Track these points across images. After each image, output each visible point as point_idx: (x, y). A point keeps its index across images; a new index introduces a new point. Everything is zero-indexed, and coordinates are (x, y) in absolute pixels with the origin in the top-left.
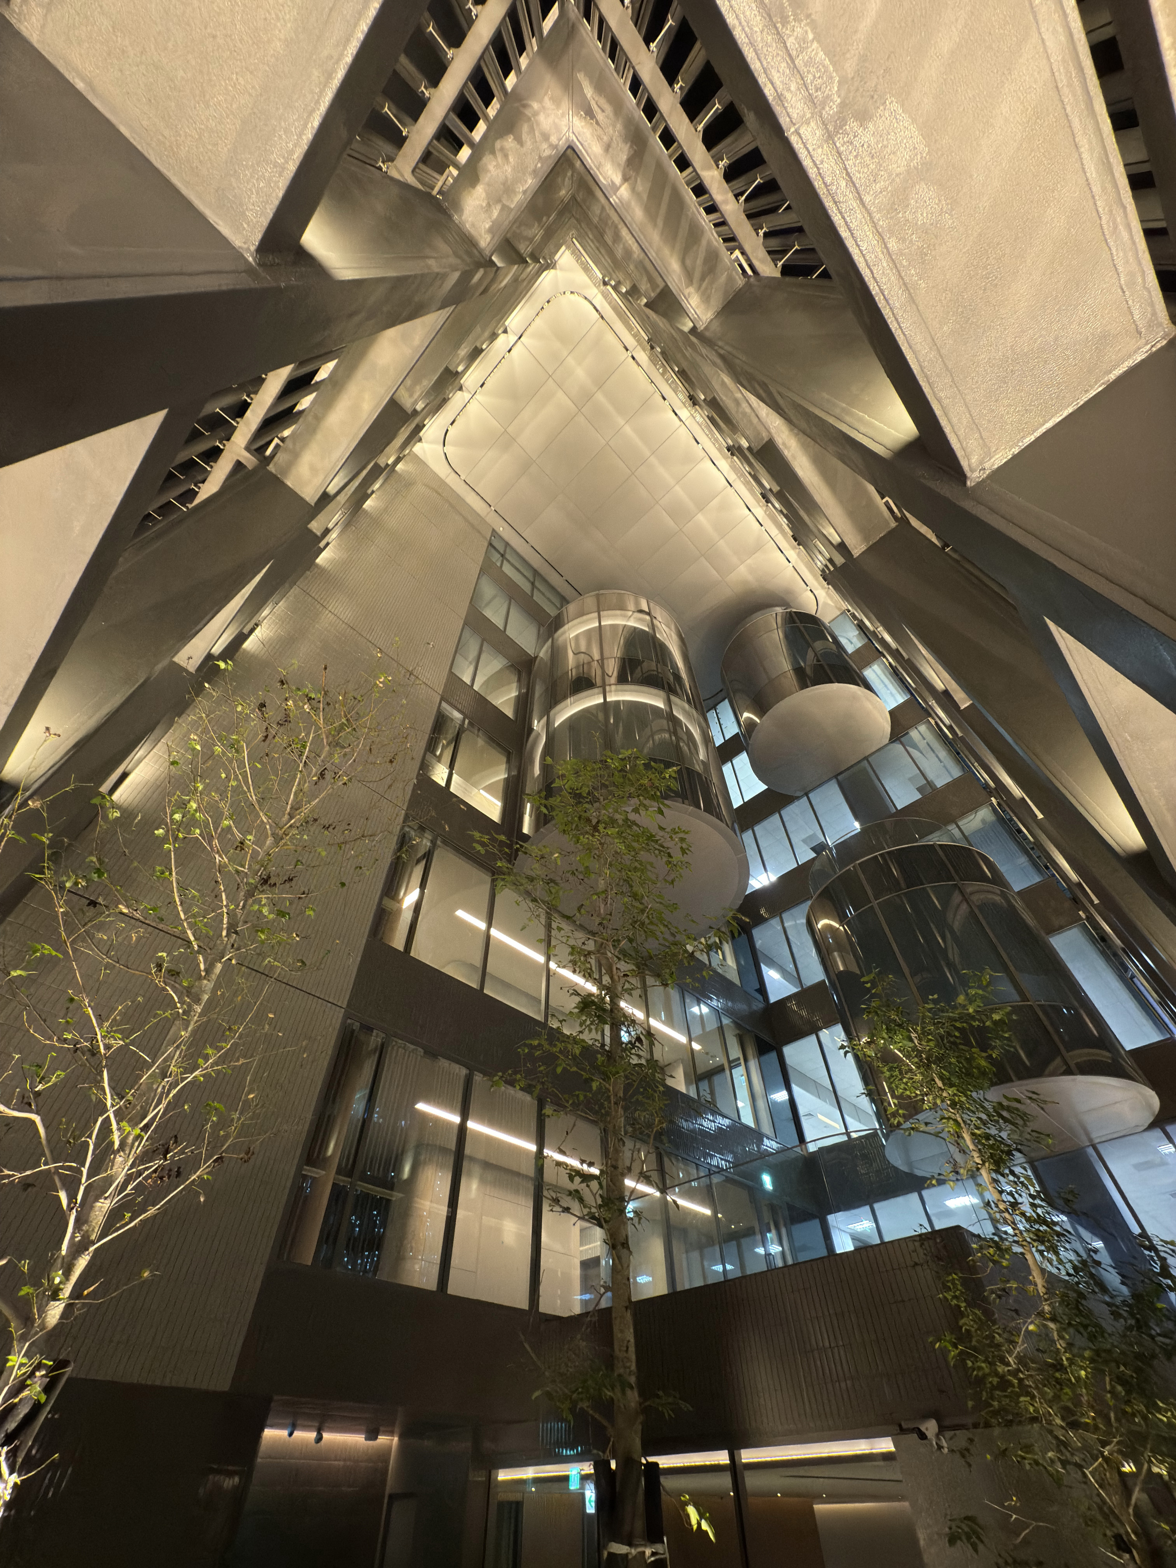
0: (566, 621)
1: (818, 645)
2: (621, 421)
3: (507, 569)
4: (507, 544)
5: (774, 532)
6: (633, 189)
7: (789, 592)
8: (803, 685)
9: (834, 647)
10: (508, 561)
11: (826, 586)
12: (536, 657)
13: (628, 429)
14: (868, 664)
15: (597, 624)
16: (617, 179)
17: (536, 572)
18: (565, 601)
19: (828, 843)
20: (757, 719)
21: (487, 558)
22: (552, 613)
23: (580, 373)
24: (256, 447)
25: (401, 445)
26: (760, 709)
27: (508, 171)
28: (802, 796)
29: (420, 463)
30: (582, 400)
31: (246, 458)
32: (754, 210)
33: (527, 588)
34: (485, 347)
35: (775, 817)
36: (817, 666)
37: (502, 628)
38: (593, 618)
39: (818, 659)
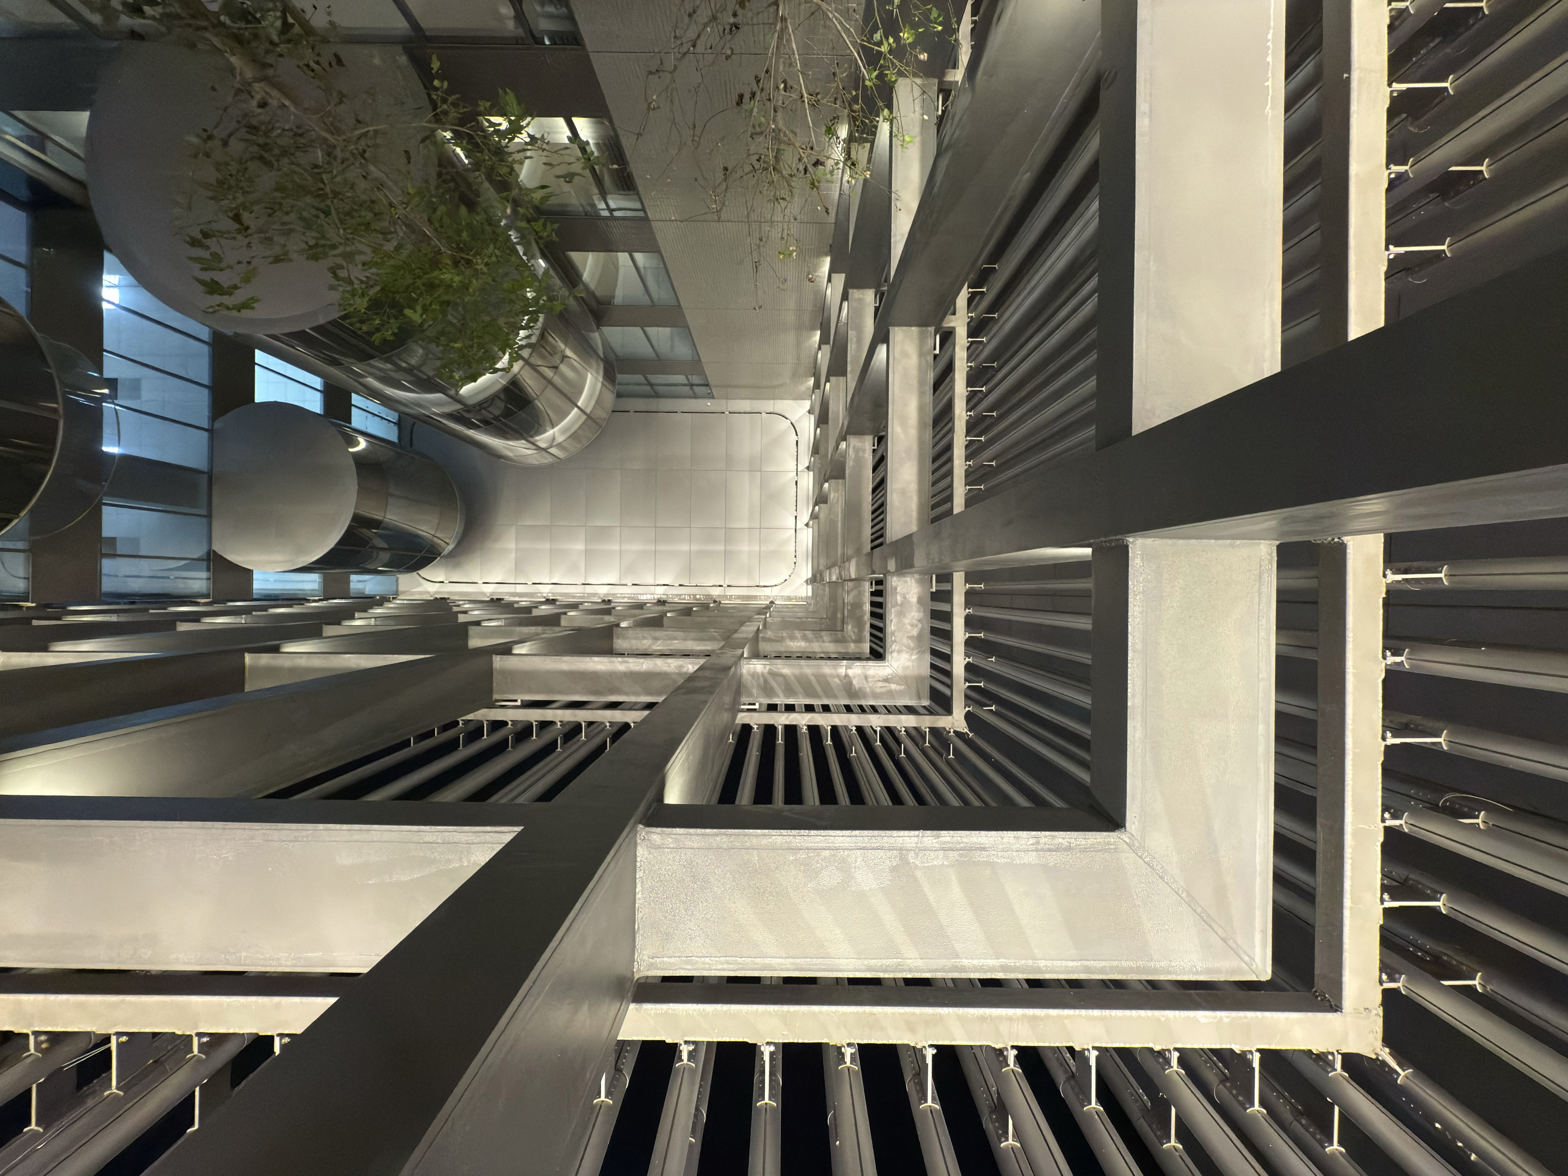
0: (606, 383)
1: (385, 556)
2: (694, 548)
3: (680, 379)
4: (695, 396)
5: (520, 589)
6: (838, 676)
7: (457, 566)
8: (359, 521)
10: (685, 385)
12: (598, 327)
13: (685, 548)
14: (326, 582)
15: (579, 404)
16: (851, 672)
17: (657, 396)
18: (619, 395)
19: (113, 403)
20: (351, 450)
21: (702, 373)
22: (620, 377)
23: (745, 547)
24: (947, 336)
25: (831, 402)
26: (360, 460)
27: (906, 621)
28: (213, 425)
29: (799, 397)
30: (729, 535)
31: (951, 321)
32: (769, 730)
33: (653, 378)
34: (817, 508)
35: (204, 376)
36: (364, 542)
37: (647, 329)
38: (587, 406)
39: (371, 547)
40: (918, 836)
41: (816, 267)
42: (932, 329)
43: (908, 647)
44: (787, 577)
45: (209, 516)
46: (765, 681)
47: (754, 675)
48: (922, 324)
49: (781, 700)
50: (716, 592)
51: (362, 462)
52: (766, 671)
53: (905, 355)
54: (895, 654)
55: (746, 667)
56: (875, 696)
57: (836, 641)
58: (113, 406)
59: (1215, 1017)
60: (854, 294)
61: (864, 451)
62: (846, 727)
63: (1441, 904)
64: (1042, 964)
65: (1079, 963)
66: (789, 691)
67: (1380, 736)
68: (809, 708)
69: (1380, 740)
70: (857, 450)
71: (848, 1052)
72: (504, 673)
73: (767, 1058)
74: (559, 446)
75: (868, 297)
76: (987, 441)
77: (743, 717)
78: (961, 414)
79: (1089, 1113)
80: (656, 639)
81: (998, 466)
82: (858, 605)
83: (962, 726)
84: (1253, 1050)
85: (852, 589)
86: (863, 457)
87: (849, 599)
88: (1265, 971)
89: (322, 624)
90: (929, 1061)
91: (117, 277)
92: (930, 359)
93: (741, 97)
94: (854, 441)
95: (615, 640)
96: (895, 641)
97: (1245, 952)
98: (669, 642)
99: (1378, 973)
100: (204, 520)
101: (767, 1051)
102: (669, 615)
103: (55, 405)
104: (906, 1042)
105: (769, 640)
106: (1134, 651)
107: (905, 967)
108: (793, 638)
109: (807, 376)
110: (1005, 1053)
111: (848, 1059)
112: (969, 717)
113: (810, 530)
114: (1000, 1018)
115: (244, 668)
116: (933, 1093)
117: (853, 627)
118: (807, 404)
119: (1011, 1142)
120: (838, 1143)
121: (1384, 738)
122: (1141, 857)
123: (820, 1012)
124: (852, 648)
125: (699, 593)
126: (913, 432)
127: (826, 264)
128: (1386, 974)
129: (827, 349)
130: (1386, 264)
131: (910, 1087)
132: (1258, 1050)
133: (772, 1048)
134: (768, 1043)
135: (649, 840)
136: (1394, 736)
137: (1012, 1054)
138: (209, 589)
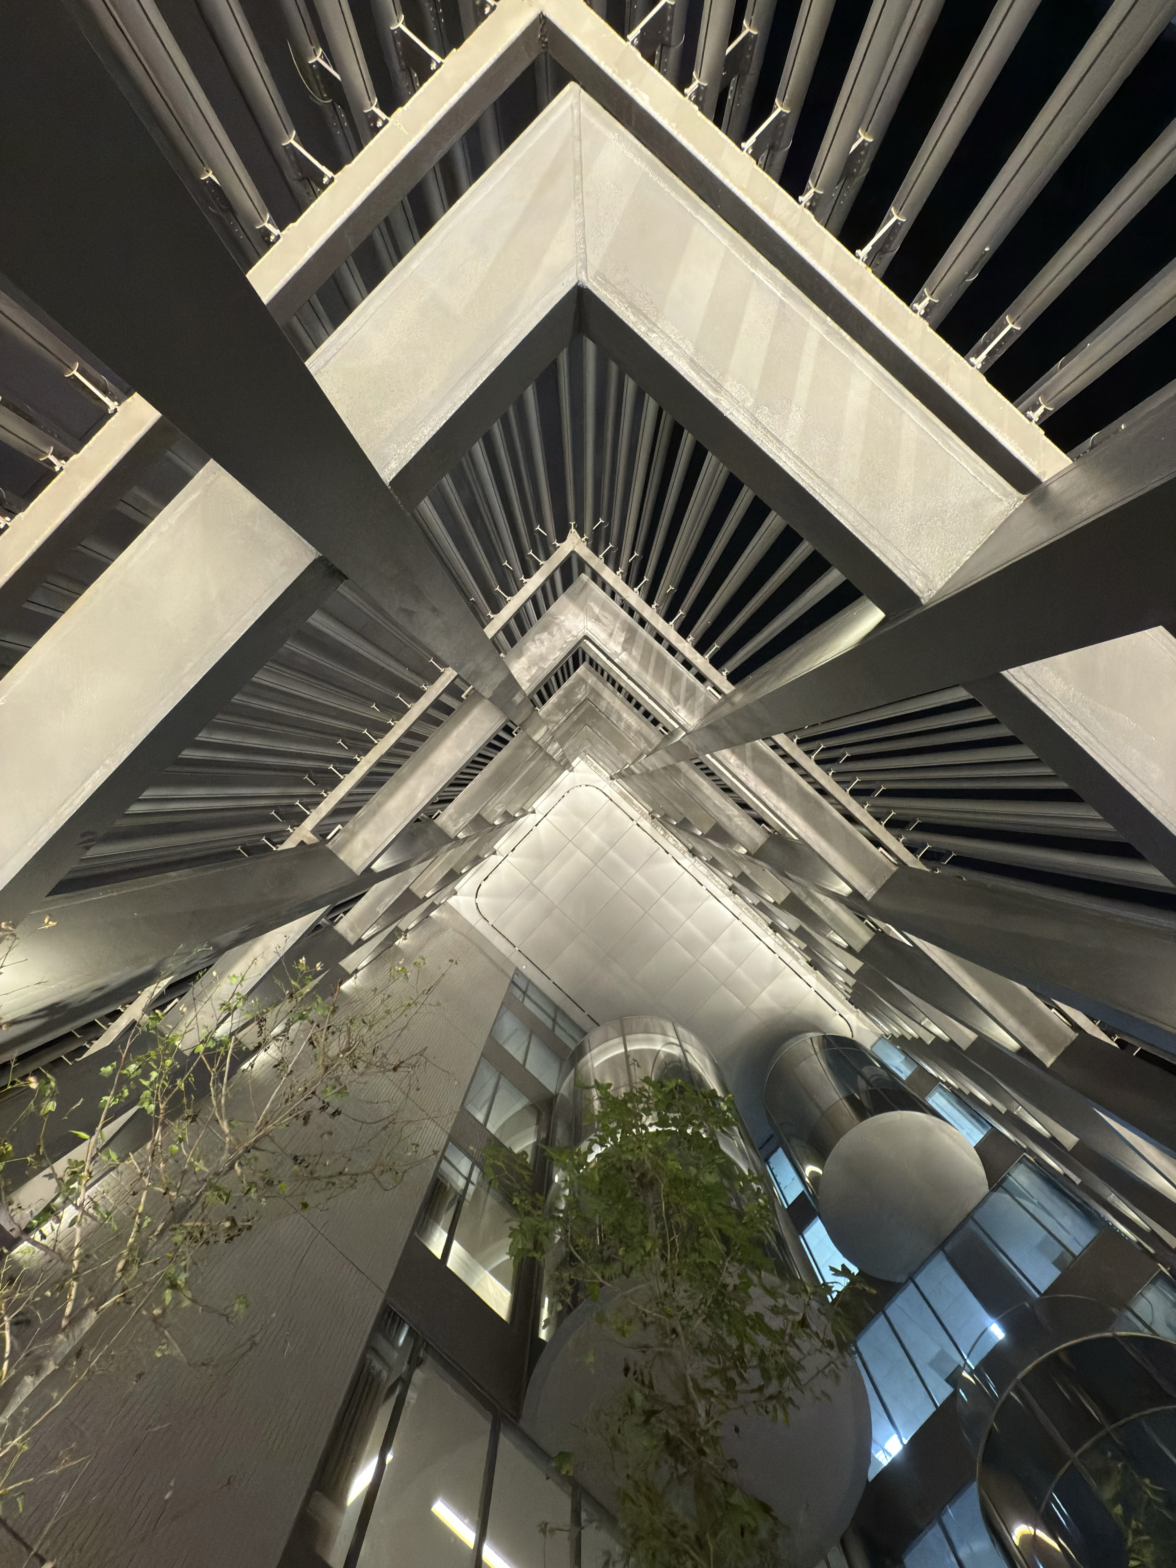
0: (588, 1049)
1: (865, 1070)
2: (632, 871)
3: (528, 1003)
4: (529, 982)
5: (788, 958)
6: (630, 654)
7: (818, 1017)
8: (862, 1113)
9: (884, 1073)
10: (529, 998)
11: (854, 1009)
12: (556, 1096)
13: (638, 876)
14: (928, 1092)
15: (623, 1050)
16: (619, 649)
17: (557, 1008)
18: (584, 1033)
19: (966, 1363)
20: (820, 1172)
21: (509, 994)
22: (572, 1046)
23: (595, 838)
24: (321, 831)
25: (436, 882)
26: (821, 1158)
27: (543, 649)
28: (907, 1281)
29: (453, 911)
30: (598, 857)
31: (309, 839)
32: (717, 662)
33: (549, 1023)
34: (517, 815)
35: (880, 1323)
36: (873, 1094)
37: (521, 1061)
38: (618, 1044)
39: (872, 1086)
40: (731, 413)
41: (356, 990)
42: (329, 845)
43: (560, 628)
44: (583, 787)
45: (970, 1216)
46: (687, 700)
47: (691, 711)
48: (332, 856)
49: (689, 676)
50: (646, 824)
51: (821, 1154)
52: (679, 707)
53: (366, 845)
54: (575, 633)
55: (691, 723)
56: (616, 616)
57: (599, 695)
58: (968, 1361)
59: (636, 91)
60: (352, 938)
61: (450, 817)
62: (658, 612)
63: (400, 24)
64: (725, 242)
65: (698, 217)
66: (676, 677)
67: (333, 185)
68: (672, 650)
69: (336, 181)
70: (455, 822)
71: (921, 307)
72: (872, 881)
73: (983, 356)
74: (664, 1034)
75: (344, 925)
76: (364, 726)
77: (728, 689)
78: (365, 765)
79: (789, 105)
80: (729, 818)
81: (373, 701)
82: (559, 707)
83: (573, 536)
84: (629, 43)
85: (553, 722)
86: (456, 812)
87: (561, 718)
88: (571, 91)
89: (965, 1052)
90: (868, 247)
91: (877, 1456)
92: (350, 825)
93: (334, 1114)
94: (451, 829)
95: (760, 844)
96: (565, 642)
97: (573, 116)
98: (722, 807)
99: (490, 17)
100: (976, 1217)
101: (978, 361)
102: (700, 833)
103: (1012, 1394)
104: (873, 276)
105: (647, 741)
106: (455, 404)
107: (826, 328)
108: (629, 727)
109: (434, 922)
110: (808, 204)
111: (925, 302)
112: (562, 538)
113: (534, 806)
114: (791, 232)
115: (1058, 1058)
116: (885, 224)
117: (578, 694)
118: (452, 901)
119: (864, 137)
120: (987, 249)
121: (332, 180)
122: (585, 253)
123: (915, 353)
124: (592, 679)
125: (659, 833)
126: (412, 783)
127: (347, 986)
128: (484, 11)
129: (402, 924)
130: (17, 517)
131: (896, 247)
132: (626, 40)
133: (972, 360)
134: (972, 365)
135: (926, 585)
136: (322, 175)
137: (805, 198)
138: (1016, 1166)
